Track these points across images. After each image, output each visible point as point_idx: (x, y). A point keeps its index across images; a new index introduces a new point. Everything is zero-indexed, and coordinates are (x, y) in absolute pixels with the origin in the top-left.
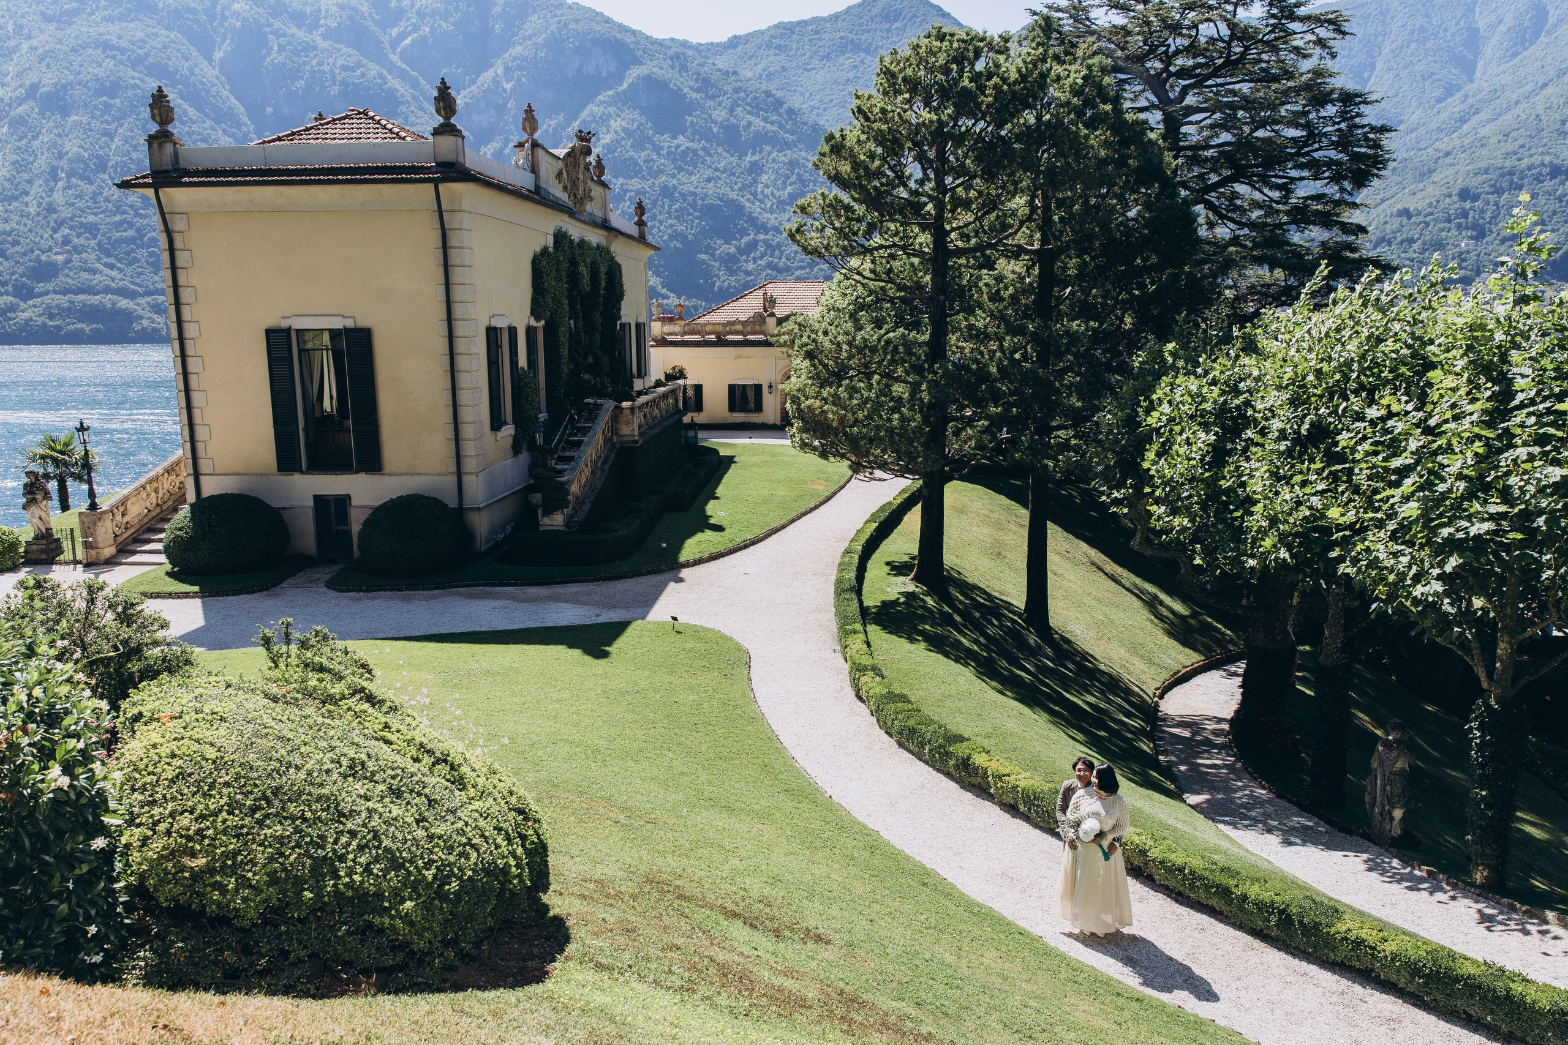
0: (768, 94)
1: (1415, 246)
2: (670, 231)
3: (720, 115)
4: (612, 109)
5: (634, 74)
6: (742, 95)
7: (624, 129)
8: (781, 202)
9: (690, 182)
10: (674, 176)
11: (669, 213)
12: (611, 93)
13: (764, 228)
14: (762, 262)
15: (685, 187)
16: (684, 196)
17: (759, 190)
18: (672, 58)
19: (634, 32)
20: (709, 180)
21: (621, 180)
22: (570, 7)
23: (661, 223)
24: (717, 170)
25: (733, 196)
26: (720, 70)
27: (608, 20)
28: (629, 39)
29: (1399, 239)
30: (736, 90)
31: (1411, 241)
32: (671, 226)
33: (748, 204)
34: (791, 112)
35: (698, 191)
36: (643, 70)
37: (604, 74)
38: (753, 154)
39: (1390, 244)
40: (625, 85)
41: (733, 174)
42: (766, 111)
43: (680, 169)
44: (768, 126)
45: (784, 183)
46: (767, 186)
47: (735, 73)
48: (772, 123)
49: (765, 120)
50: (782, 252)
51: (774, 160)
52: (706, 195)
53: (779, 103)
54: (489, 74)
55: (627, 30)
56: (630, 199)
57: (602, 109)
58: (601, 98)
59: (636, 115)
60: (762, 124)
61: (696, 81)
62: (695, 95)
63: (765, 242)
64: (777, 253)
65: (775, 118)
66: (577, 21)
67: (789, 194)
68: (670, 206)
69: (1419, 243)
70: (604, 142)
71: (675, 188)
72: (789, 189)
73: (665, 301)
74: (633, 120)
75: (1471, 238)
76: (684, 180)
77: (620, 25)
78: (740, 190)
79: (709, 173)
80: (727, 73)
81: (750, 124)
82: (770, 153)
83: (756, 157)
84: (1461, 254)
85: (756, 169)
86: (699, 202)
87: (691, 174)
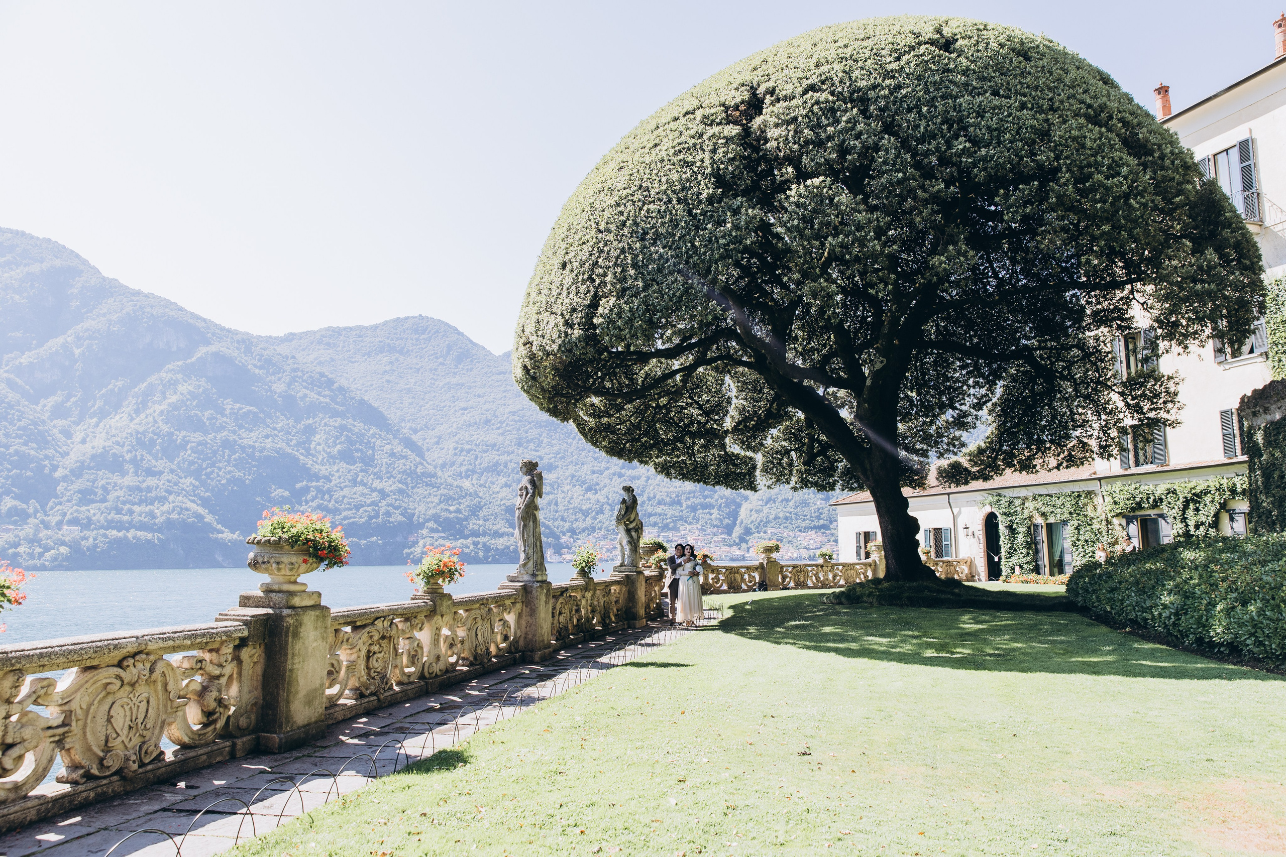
0: (322, 375)
1: (791, 504)
2: (228, 476)
3: (279, 387)
4: (180, 376)
5: (202, 351)
6: (300, 374)
7: (190, 393)
8: (331, 456)
9: (249, 438)
10: (234, 432)
11: (229, 462)
12: (180, 363)
13: (317, 477)
14: (314, 504)
15: (245, 441)
16: (243, 448)
17: (312, 446)
18: (238, 342)
19: (205, 320)
20: (267, 437)
21: (183, 433)
22: (146, 296)
23: (220, 469)
24: (275, 429)
25: (289, 450)
26: (280, 354)
27: (181, 309)
28: (200, 324)
29: (780, 499)
30: (295, 370)
31: (787, 500)
32: (230, 472)
33: (302, 457)
34: (341, 389)
35: (257, 445)
36: (213, 348)
37: (174, 349)
38: (308, 418)
39: (774, 502)
40: (193, 359)
41: (290, 433)
42: (319, 387)
43: (241, 427)
44: (321, 398)
45: (335, 442)
46: (319, 444)
47: (293, 357)
48: (325, 396)
49: (319, 394)
50: (331, 497)
51: (326, 424)
52: (264, 449)
53: (331, 382)
54: (60, 340)
55: (199, 318)
56: (191, 448)
57: (170, 375)
58: (170, 367)
59: (203, 382)
60: (316, 396)
61: (259, 360)
62: (257, 371)
63: (317, 488)
64: (327, 497)
65: (327, 393)
66: (152, 307)
67: (339, 451)
68: (230, 456)
69: (793, 501)
70: (170, 401)
71: (235, 441)
72: (339, 447)
73: (220, 536)
74: (199, 387)
75: (822, 499)
76: (244, 435)
77: (192, 314)
78: (296, 445)
79: (268, 431)
80: (287, 357)
81: (305, 396)
82: (323, 419)
83: (310, 421)
84: (819, 509)
85: (310, 431)
86: (257, 454)
87: (251, 431)
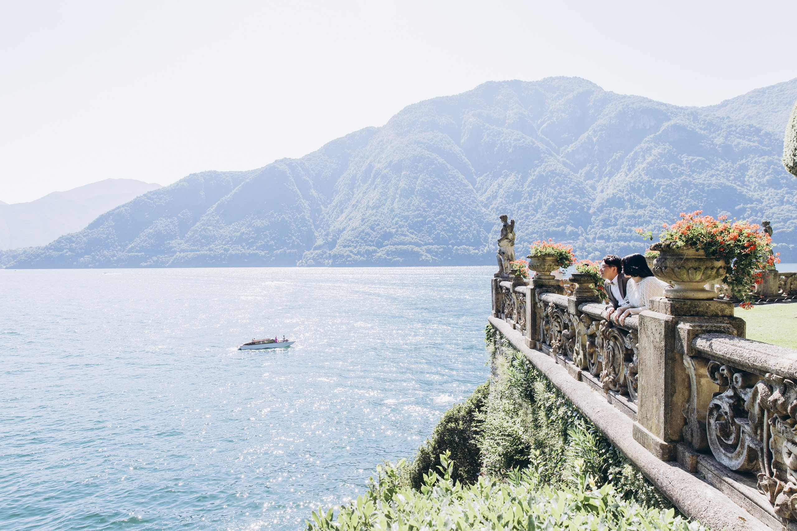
0: (751, 126)
2: (687, 205)
3: (719, 141)
4: (652, 144)
5: (665, 125)
6: (734, 128)
7: (660, 154)
8: (761, 185)
9: (700, 178)
10: (690, 176)
11: (687, 195)
12: (652, 136)
13: (751, 201)
14: (750, 220)
15: (697, 181)
16: (696, 186)
17: (746, 179)
18: (688, 115)
19: (665, 105)
20: (712, 176)
21: (657, 180)
22: (629, 97)
23: (682, 201)
24: (717, 170)
25: (729, 184)
26: (718, 117)
27: (650, 101)
28: (663, 108)
30: (729, 127)
32: (688, 202)
33: (738, 188)
34: (767, 134)
35: (705, 182)
36: (672, 122)
37: (648, 127)
38: (742, 159)
40: (660, 132)
41: (729, 172)
42: (749, 136)
43: (693, 172)
44: (752, 144)
45: (764, 174)
46: (751, 177)
47: (728, 117)
48: (754, 142)
49: (749, 140)
50: (763, 214)
51: (756, 162)
52: (710, 184)
53: (758, 130)
54: (586, 135)
55: (662, 104)
56: (663, 189)
57: (647, 144)
58: (646, 139)
59: (667, 146)
60: (747, 143)
61: (704, 124)
62: (702, 132)
63: (751, 208)
64: (759, 214)
65: (756, 138)
66: (633, 103)
67: (767, 180)
68: (687, 192)
70: (647, 161)
71: (690, 181)
72: (767, 177)
74: (665, 149)
76: (696, 177)
77: (657, 102)
78: (733, 180)
79: (713, 172)
80: (723, 118)
81: (739, 143)
82: (753, 158)
83: (744, 161)
85: (744, 168)
86: (706, 189)
87: (701, 174)
